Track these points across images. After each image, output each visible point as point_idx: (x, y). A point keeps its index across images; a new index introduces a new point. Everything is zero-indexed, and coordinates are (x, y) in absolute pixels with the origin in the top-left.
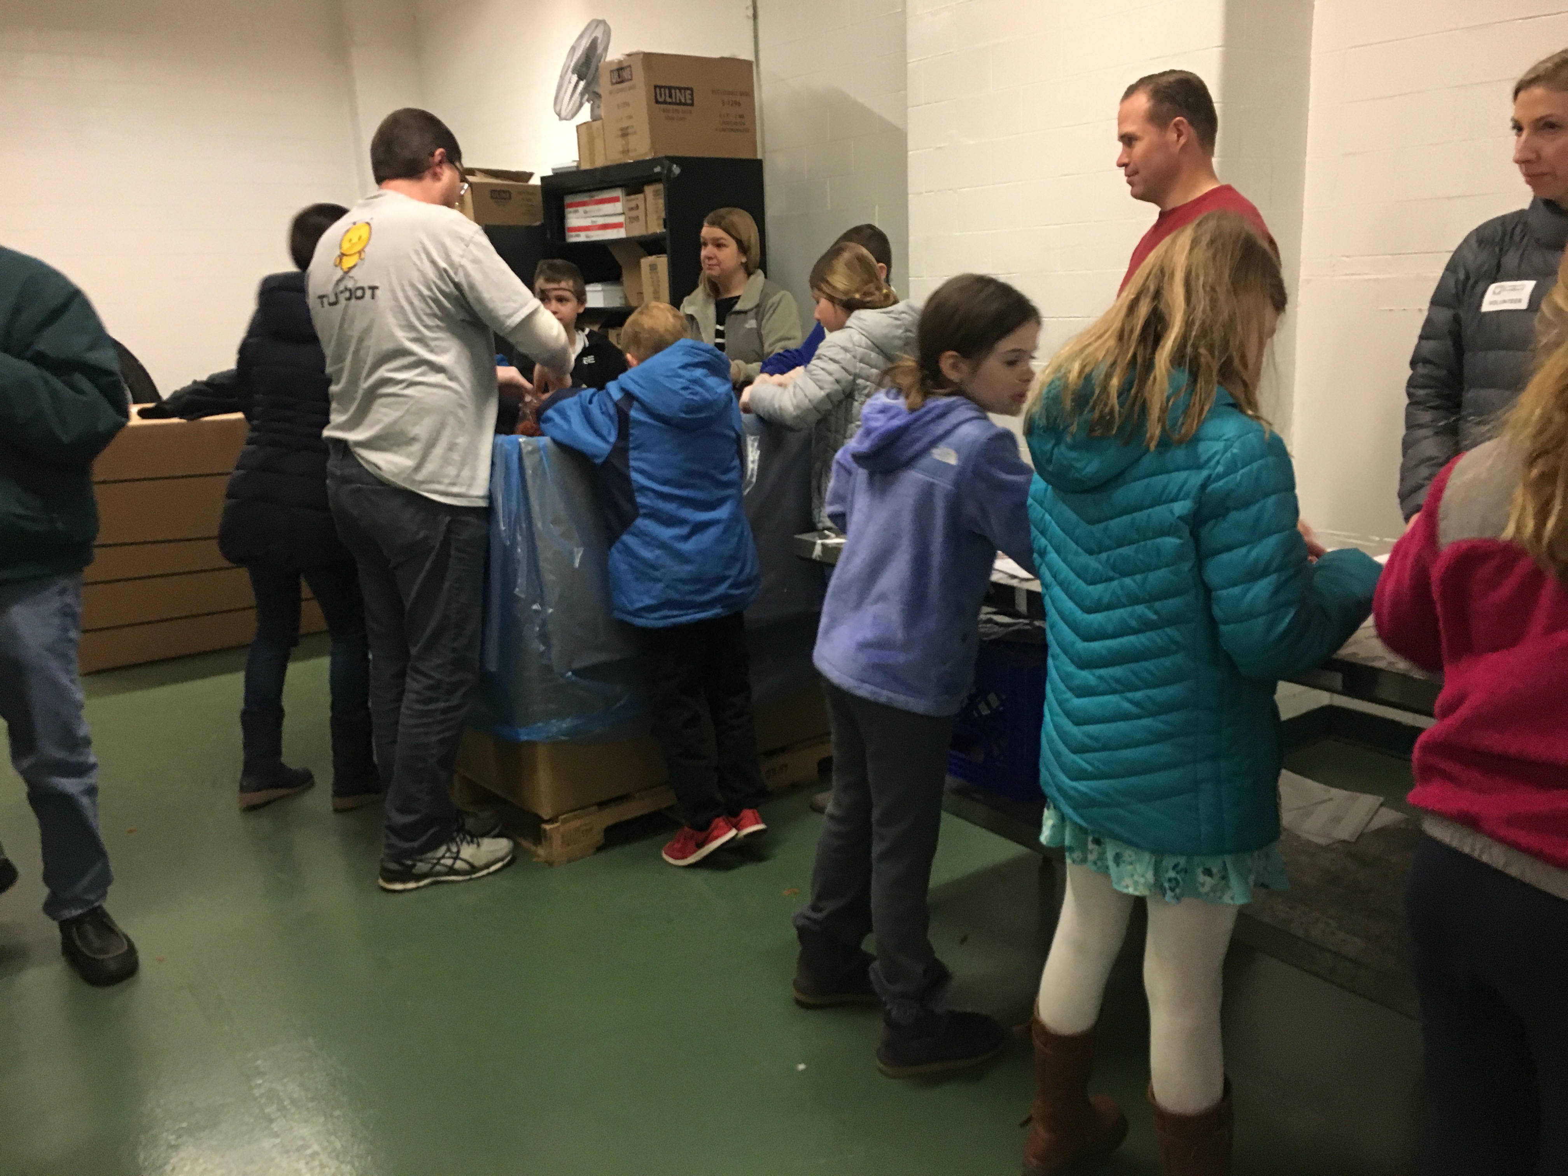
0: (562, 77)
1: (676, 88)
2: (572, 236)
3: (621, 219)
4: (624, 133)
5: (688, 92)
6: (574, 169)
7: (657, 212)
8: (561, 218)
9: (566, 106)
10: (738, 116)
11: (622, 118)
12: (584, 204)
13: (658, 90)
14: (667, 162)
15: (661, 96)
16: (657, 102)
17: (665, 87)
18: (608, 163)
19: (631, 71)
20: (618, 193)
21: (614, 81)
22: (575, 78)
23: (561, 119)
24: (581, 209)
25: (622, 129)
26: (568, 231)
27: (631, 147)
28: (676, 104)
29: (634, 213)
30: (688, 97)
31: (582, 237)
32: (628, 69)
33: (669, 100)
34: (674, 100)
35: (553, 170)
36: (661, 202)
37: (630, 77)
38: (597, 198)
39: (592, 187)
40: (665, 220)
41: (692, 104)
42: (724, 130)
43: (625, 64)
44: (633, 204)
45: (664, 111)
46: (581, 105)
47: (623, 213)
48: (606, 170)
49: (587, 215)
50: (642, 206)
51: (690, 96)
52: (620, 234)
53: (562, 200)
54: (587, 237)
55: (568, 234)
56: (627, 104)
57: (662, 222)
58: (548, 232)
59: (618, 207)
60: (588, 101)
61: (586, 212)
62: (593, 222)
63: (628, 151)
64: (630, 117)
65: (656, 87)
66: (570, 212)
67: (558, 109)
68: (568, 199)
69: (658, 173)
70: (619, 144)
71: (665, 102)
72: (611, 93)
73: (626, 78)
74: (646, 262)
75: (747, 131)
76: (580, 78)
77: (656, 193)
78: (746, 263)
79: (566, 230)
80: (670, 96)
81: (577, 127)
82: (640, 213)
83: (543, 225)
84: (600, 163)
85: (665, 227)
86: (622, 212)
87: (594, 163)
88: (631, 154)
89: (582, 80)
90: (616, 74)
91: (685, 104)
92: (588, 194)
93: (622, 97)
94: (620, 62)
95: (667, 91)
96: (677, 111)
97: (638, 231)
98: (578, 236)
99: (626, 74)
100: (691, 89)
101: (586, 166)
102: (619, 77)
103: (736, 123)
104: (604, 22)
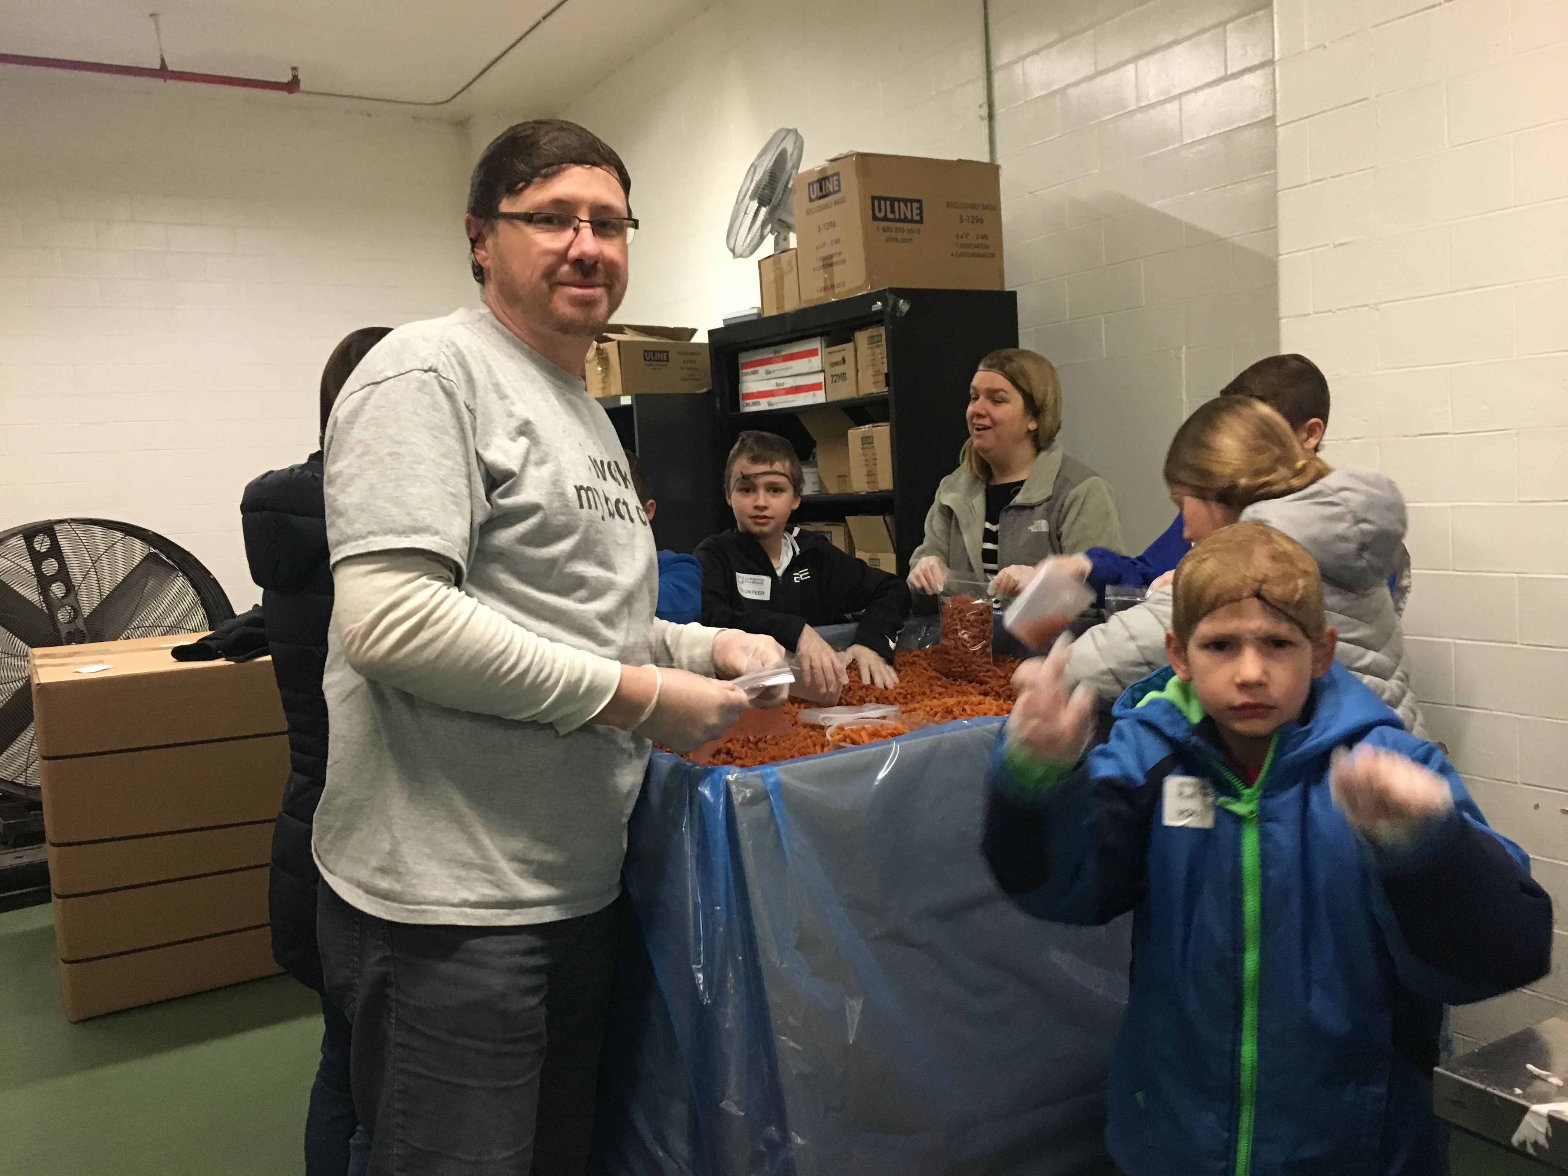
0: (738, 203)
1: (899, 200)
2: (748, 405)
3: (819, 378)
4: (828, 263)
5: (915, 205)
6: (755, 318)
7: (874, 365)
8: (735, 382)
9: (743, 238)
10: (980, 237)
11: (824, 244)
12: (768, 362)
13: (876, 202)
14: (891, 298)
15: (880, 211)
16: (875, 218)
17: (886, 199)
18: (805, 305)
19: (838, 180)
20: (816, 344)
21: (813, 197)
22: (755, 204)
23: (735, 256)
24: (762, 370)
25: (824, 259)
26: (744, 399)
27: (837, 280)
28: (899, 220)
29: (838, 370)
30: (916, 211)
31: (763, 405)
32: (835, 178)
33: (890, 216)
34: (897, 217)
35: (724, 320)
36: (881, 352)
37: (836, 188)
38: (783, 353)
39: (778, 339)
40: (887, 375)
41: (921, 222)
42: (961, 255)
43: (829, 173)
44: (837, 357)
45: (884, 230)
46: (762, 238)
47: (823, 371)
48: (802, 314)
49: (769, 376)
50: (850, 360)
51: (918, 211)
52: (819, 397)
53: (736, 359)
54: (770, 404)
55: (742, 403)
56: (833, 224)
57: (882, 378)
58: (718, 400)
59: (816, 362)
60: (772, 232)
61: (768, 372)
62: (777, 385)
63: (833, 286)
64: (838, 241)
65: (873, 198)
66: (747, 374)
67: (732, 246)
68: (744, 358)
69: (878, 312)
70: (819, 279)
71: (885, 219)
72: (809, 212)
73: (831, 190)
74: (855, 434)
75: (993, 255)
76: (761, 204)
77: (872, 340)
78: (1037, 430)
79: (741, 397)
80: (893, 212)
81: (759, 262)
82: (848, 368)
83: (709, 392)
84: (791, 305)
85: (887, 385)
86: (820, 369)
87: (783, 307)
88: (837, 290)
89: (765, 206)
90: (816, 187)
91: (912, 221)
92: (772, 349)
93: (826, 216)
94: (824, 170)
95: (888, 203)
96: (902, 230)
97: (845, 392)
98: (758, 403)
99: (831, 186)
100: (919, 201)
101: (771, 312)
102: (821, 190)
103: (977, 246)
104: (795, 131)
